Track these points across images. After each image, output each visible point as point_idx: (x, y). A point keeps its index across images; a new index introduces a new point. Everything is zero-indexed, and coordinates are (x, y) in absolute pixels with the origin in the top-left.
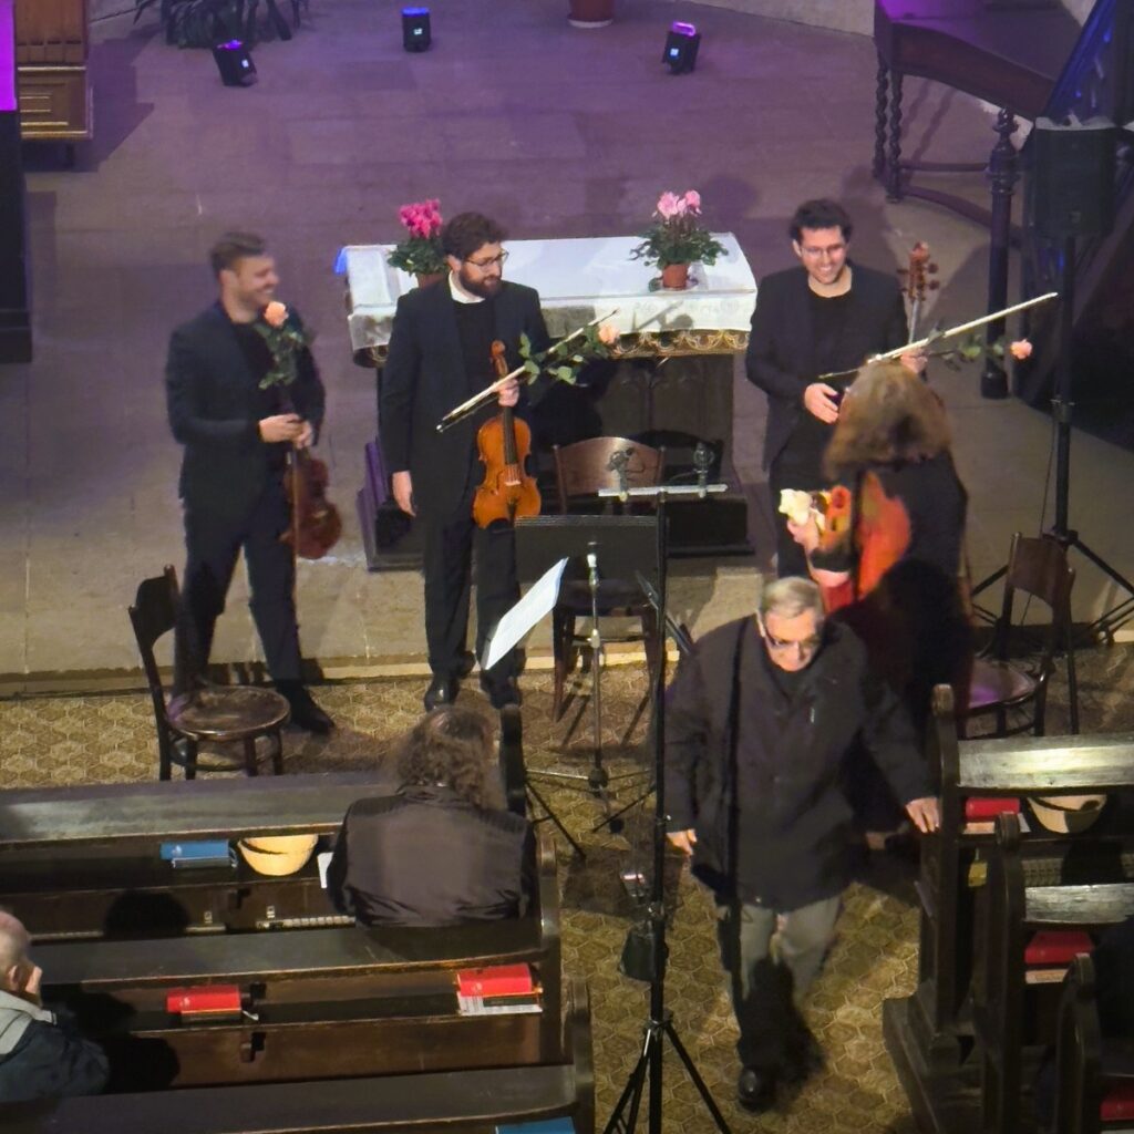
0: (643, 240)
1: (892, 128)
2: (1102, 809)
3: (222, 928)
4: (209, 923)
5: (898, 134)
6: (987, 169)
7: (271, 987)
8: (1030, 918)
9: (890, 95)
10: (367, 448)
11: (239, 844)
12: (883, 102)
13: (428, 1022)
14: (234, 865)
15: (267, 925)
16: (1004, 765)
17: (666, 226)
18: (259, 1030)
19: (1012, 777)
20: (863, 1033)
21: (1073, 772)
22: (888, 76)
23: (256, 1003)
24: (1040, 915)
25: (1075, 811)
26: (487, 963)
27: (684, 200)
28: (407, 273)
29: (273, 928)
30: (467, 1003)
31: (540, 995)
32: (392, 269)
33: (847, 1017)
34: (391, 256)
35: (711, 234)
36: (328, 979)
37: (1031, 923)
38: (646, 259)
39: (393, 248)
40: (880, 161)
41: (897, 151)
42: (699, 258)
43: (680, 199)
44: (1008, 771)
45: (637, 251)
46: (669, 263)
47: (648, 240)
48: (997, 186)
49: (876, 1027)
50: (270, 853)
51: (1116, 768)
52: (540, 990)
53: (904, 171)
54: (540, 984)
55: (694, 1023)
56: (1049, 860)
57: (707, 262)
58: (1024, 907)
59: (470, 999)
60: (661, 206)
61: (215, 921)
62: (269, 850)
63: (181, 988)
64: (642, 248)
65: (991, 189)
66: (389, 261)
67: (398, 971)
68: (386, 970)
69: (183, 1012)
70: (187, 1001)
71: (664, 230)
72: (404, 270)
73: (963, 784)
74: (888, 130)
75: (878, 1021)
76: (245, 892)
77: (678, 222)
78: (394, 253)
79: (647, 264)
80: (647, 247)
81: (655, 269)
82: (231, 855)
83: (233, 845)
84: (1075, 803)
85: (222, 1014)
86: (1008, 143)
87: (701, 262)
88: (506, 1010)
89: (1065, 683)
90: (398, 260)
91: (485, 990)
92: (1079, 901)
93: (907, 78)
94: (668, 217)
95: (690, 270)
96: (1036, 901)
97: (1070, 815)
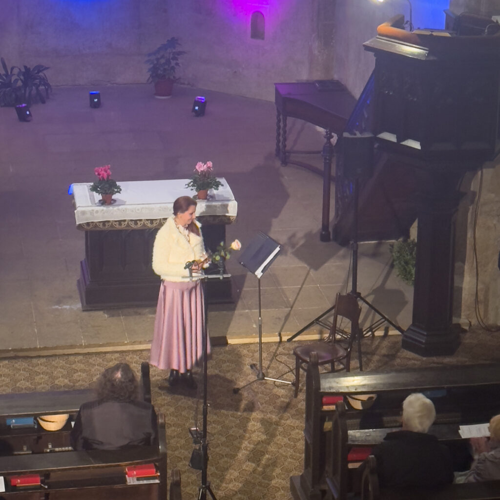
0: (190, 181)
1: (283, 137)
2: (375, 400)
3: (31, 452)
4: (25, 450)
5: (285, 139)
6: (322, 153)
7: (52, 474)
8: (350, 442)
9: (282, 124)
10: (81, 262)
11: (38, 419)
12: (279, 128)
13: (115, 487)
14: (36, 427)
15: (48, 451)
16: (337, 383)
17: (199, 175)
18: (47, 492)
19: (341, 388)
20: (283, 490)
21: (364, 386)
22: (281, 117)
23: (46, 481)
24: (353, 441)
25: (364, 401)
26: (138, 463)
27: (206, 165)
28: (98, 194)
29: (51, 452)
30: (130, 480)
31: (159, 476)
32: (92, 192)
33: (276, 484)
34: (91, 187)
35: (216, 178)
36: (75, 471)
37: (350, 445)
38: (192, 188)
39: (92, 184)
40: (278, 150)
41: (285, 146)
42: (212, 187)
43: (205, 164)
44: (339, 385)
45: (188, 185)
46: (200, 189)
47: (192, 180)
48: (325, 159)
49: (288, 487)
50: (50, 422)
51: (381, 384)
52: (159, 474)
53: (287, 154)
54: (158, 471)
55: (216, 487)
56: (355, 420)
57: (215, 189)
58: (348, 438)
59: (131, 478)
60: (197, 167)
61: (28, 450)
62: (49, 420)
63: (17, 476)
64: (190, 183)
65: (323, 161)
66: (91, 189)
67: (103, 467)
68: (98, 467)
69: (18, 485)
70: (19, 481)
71: (198, 176)
72: (97, 192)
73: (322, 391)
74: (281, 138)
75: (288, 485)
76: (39, 438)
77: (204, 173)
78: (92, 186)
79: (192, 190)
80: (192, 183)
81: (195, 191)
82: (35, 423)
83: (35, 419)
84: (364, 397)
85: (32, 486)
86: (330, 143)
87: (213, 189)
88: (145, 482)
89: (356, 352)
90: (94, 189)
91: (137, 474)
92: (368, 436)
93: (288, 118)
94: (200, 171)
95: (209, 192)
96: (352, 436)
97: (363, 402)
